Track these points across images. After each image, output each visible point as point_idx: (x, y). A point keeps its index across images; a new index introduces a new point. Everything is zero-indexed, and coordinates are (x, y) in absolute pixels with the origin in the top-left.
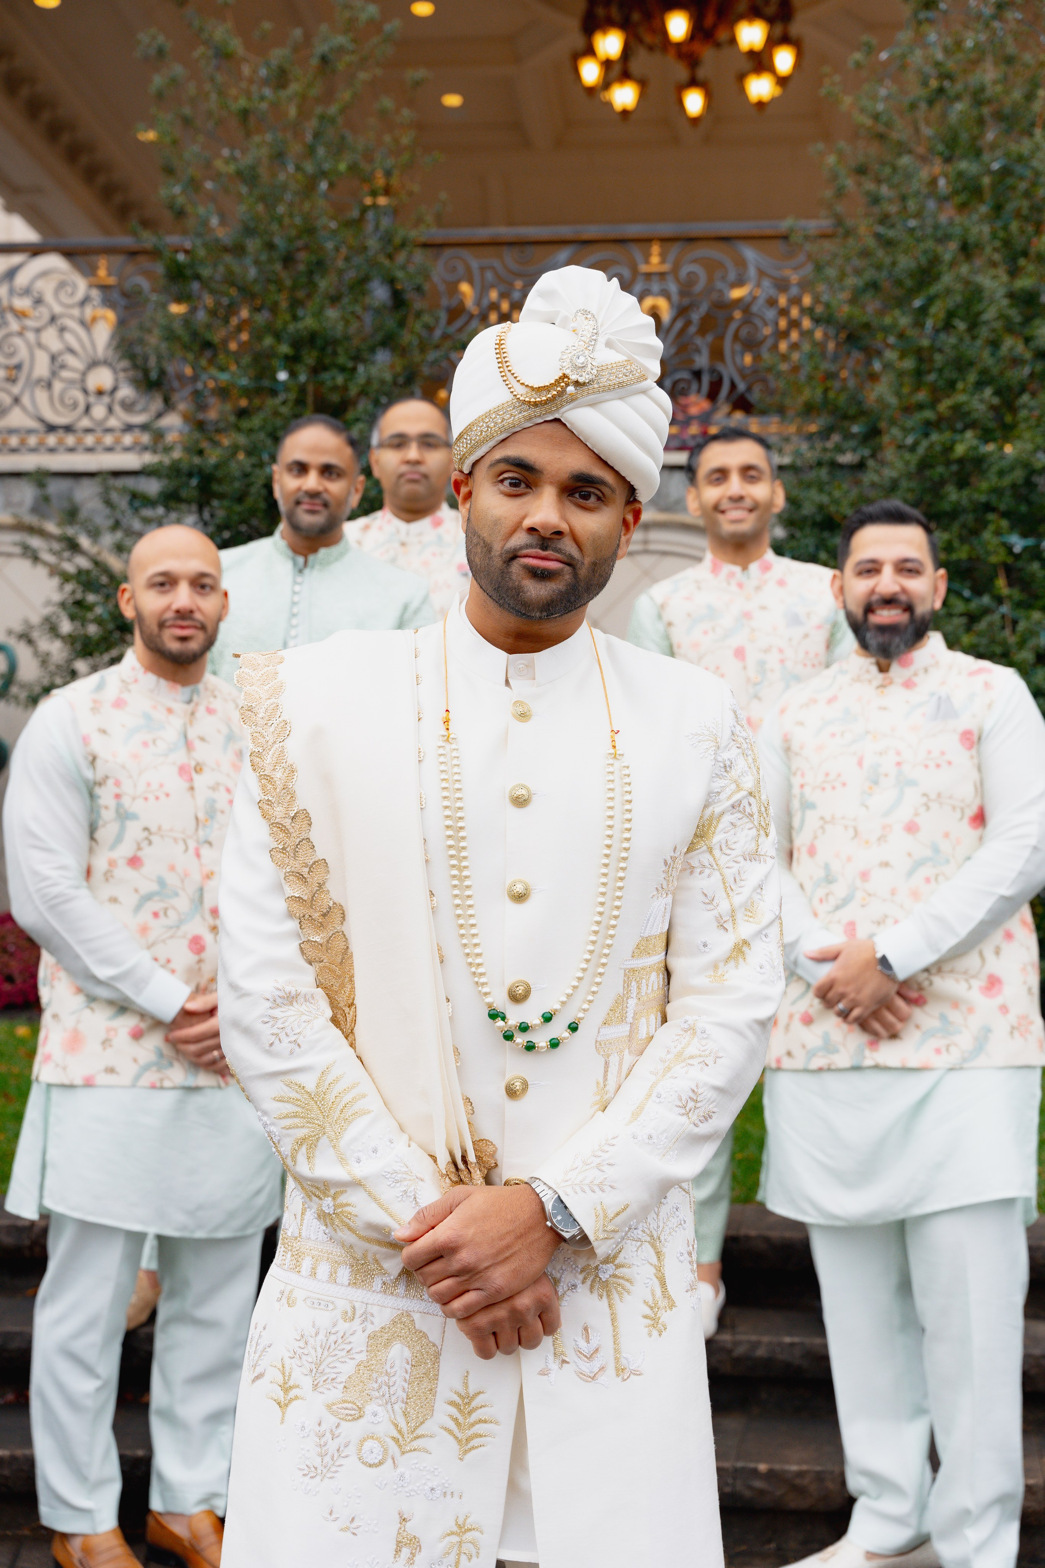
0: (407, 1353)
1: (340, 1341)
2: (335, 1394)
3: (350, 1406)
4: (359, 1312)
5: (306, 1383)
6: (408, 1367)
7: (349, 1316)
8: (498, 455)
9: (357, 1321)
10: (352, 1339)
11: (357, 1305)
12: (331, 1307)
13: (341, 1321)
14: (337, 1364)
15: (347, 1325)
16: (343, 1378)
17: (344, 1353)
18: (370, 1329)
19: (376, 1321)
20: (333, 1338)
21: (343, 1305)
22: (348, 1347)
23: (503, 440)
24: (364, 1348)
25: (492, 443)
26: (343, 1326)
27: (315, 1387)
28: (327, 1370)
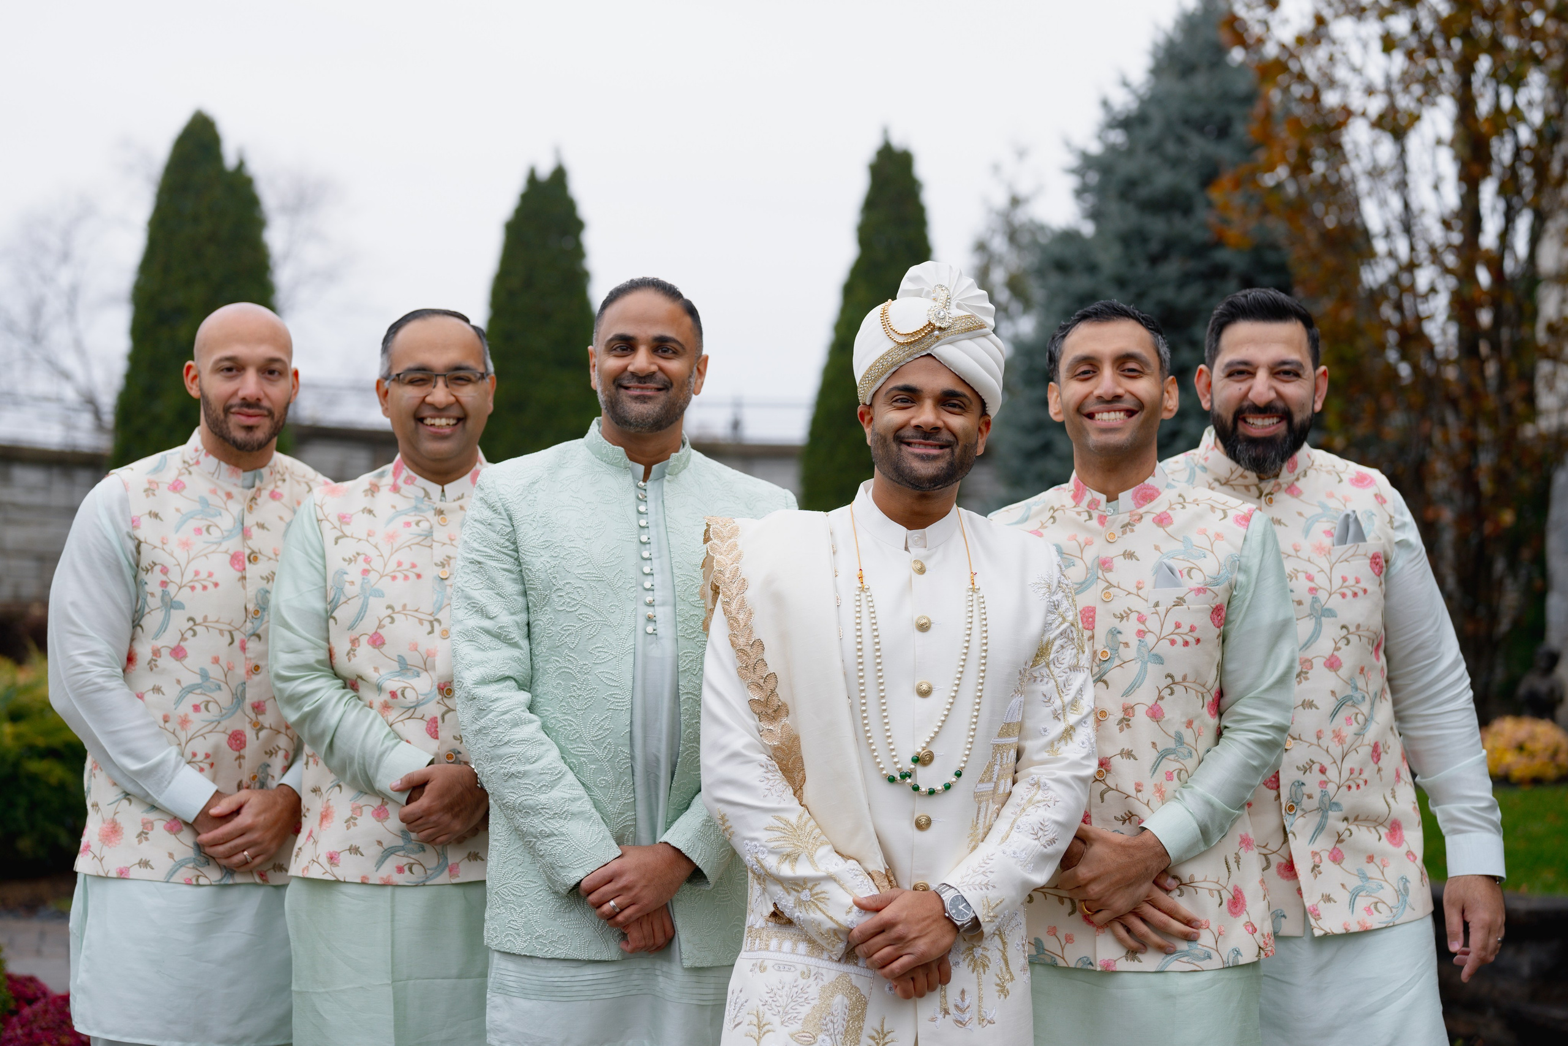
0: (846, 1001)
1: (800, 991)
2: (796, 1027)
3: (807, 1035)
4: (812, 974)
5: (776, 1021)
6: (847, 1011)
7: (806, 975)
8: (893, 384)
9: (812, 978)
10: (808, 990)
11: (812, 968)
12: (793, 969)
13: (800, 978)
14: (798, 1007)
15: (804, 981)
16: (802, 1016)
17: (803, 1000)
18: (821, 983)
19: (825, 979)
20: (795, 990)
21: (801, 968)
22: (806, 996)
23: (894, 373)
24: (817, 996)
25: (886, 376)
26: (802, 982)
27: (782, 1023)
28: (791, 1011)
